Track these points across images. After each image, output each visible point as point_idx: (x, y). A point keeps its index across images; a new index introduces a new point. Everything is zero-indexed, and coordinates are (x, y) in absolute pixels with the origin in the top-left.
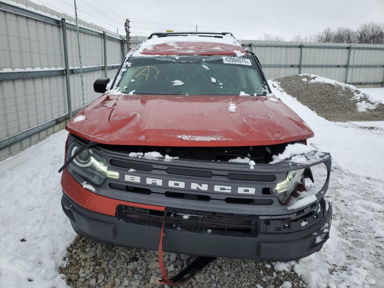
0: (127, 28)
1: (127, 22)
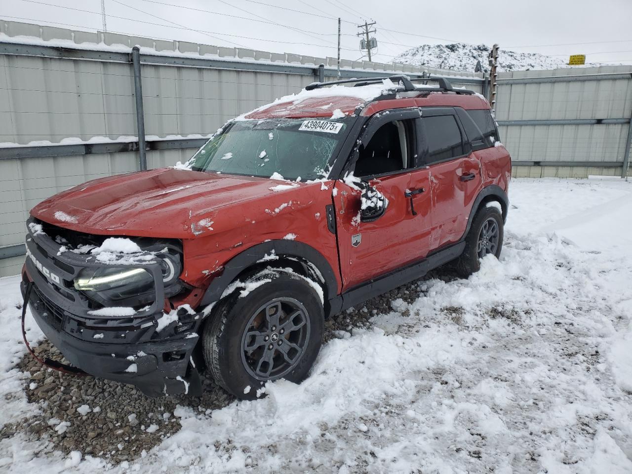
0: (493, 59)
1: (495, 49)
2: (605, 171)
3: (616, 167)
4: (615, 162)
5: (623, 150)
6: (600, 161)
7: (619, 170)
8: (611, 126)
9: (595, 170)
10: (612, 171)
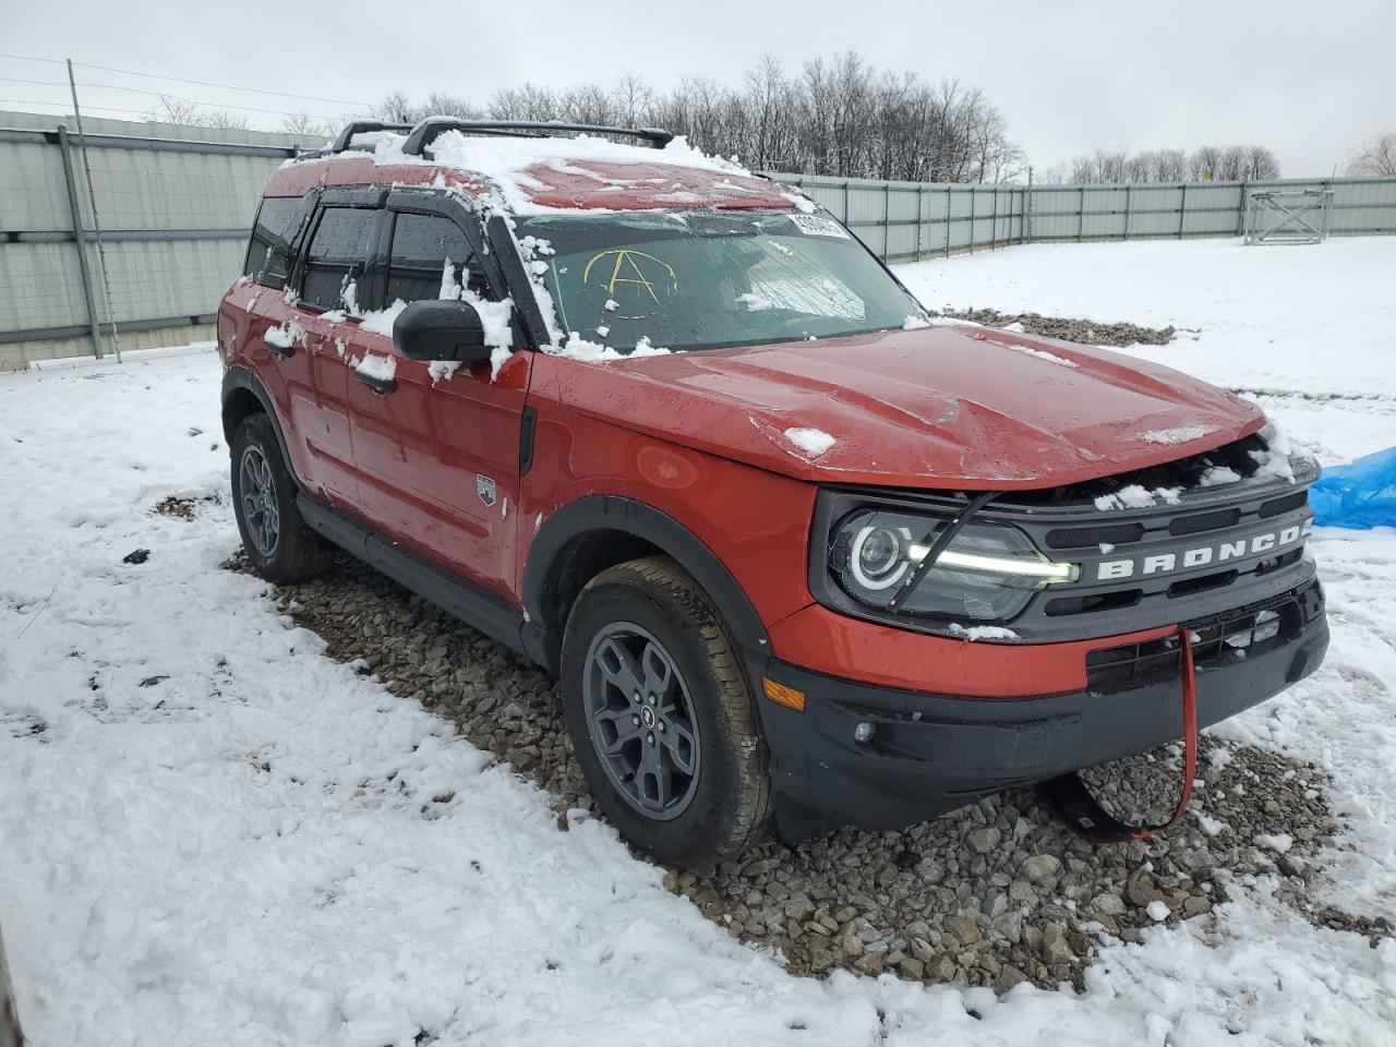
2: (59, 347)
3: (76, 337)
4: (70, 327)
5: (79, 300)
6: (41, 326)
7: (84, 342)
8: (41, 248)
9: (39, 348)
10: (72, 345)
